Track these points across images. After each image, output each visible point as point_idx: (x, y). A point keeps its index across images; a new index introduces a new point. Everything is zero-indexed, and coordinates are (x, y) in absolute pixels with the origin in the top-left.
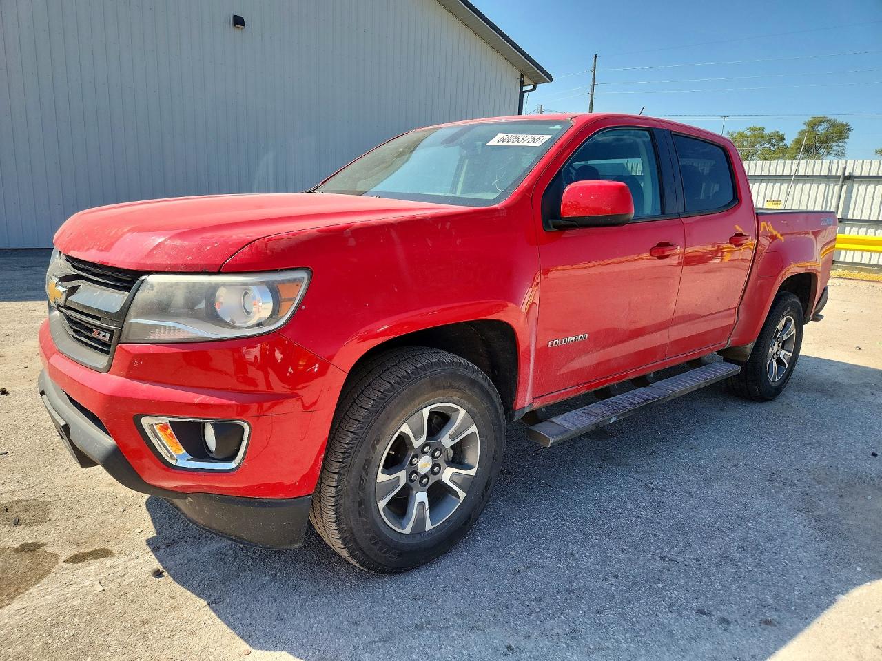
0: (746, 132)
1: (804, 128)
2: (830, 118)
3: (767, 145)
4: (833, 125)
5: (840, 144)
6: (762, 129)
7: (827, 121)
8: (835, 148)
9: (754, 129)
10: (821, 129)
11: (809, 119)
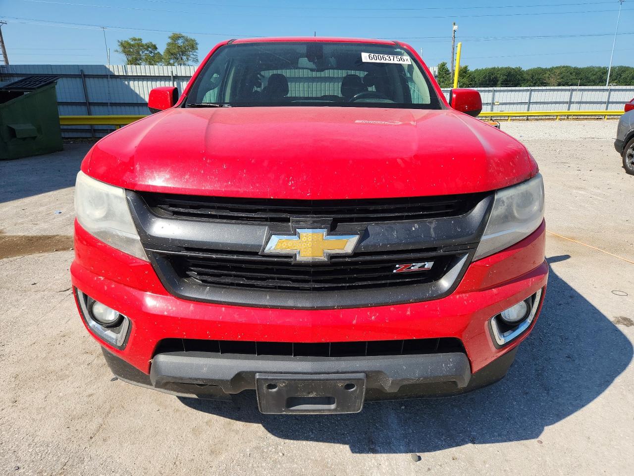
0: (130, 41)
1: (170, 41)
2: (184, 34)
3: (146, 52)
4: (187, 40)
5: (194, 54)
6: (140, 40)
7: (182, 37)
8: (192, 56)
9: (134, 39)
10: (180, 42)
11: (171, 34)
